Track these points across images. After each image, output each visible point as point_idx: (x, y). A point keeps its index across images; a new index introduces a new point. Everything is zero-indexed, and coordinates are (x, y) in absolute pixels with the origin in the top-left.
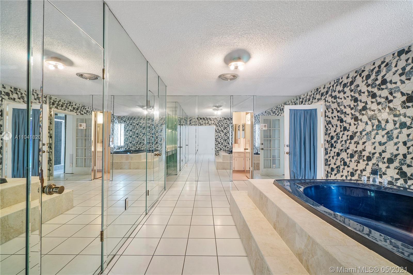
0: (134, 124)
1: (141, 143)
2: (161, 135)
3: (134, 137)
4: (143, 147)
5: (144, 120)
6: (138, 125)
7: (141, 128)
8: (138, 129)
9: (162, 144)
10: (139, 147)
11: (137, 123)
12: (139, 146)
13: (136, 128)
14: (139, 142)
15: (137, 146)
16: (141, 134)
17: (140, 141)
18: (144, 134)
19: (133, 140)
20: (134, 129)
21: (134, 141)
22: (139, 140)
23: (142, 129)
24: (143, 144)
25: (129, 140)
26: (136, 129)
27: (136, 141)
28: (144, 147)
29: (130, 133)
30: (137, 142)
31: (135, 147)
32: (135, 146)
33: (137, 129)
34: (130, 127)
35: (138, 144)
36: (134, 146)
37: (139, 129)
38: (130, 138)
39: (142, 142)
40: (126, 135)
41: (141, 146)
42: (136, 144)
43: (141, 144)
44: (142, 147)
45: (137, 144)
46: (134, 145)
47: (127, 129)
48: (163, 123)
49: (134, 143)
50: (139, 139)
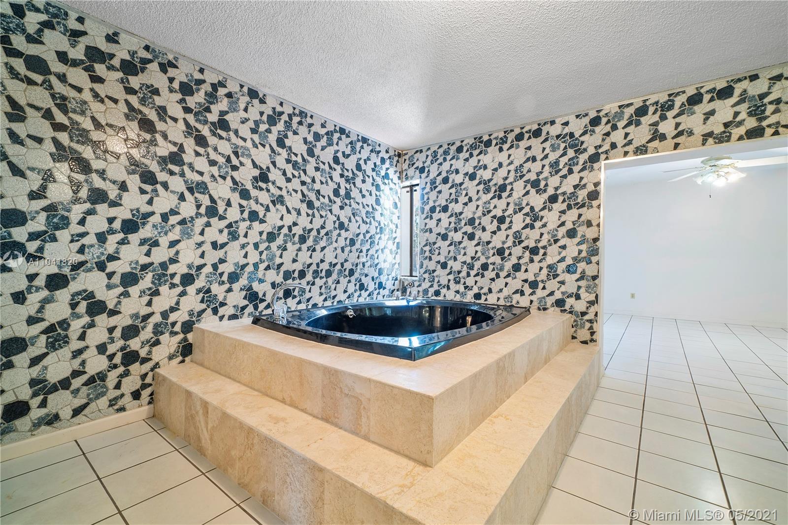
0: (458, 179)
1: (485, 267)
2: (589, 224)
3: (458, 237)
4: (495, 287)
5: (501, 150)
6: (472, 177)
7: (487, 190)
8: (474, 198)
9: (595, 278)
10: (475, 290)
11: (471, 171)
12: (476, 282)
13: (464, 193)
14: (478, 265)
15: (470, 281)
16: (486, 221)
17: (483, 260)
18: (501, 220)
19: (452, 254)
20: (457, 201)
21: (458, 257)
22: (479, 254)
23: (491, 195)
24: (493, 275)
25: (439, 254)
26: (466, 199)
27: (464, 259)
28: (501, 290)
29: (439, 220)
30: (469, 261)
31: (461, 288)
32: (462, 281)
33: (470, 200)
34: (440, 192)
35: (473, 273)
36: (457, 282)
37: (478, 200)
38: (440, 243)
39: (489, 261)
40: (426, 231)
41: (484, 282)
42: (464, 274)
43: (485, 273)
44: (490, 291)
45: (468, 275)
46: (455, 279)
47: (431, 204)
48: (607, 147)
49: (456, 266)
50: (479, 248)
